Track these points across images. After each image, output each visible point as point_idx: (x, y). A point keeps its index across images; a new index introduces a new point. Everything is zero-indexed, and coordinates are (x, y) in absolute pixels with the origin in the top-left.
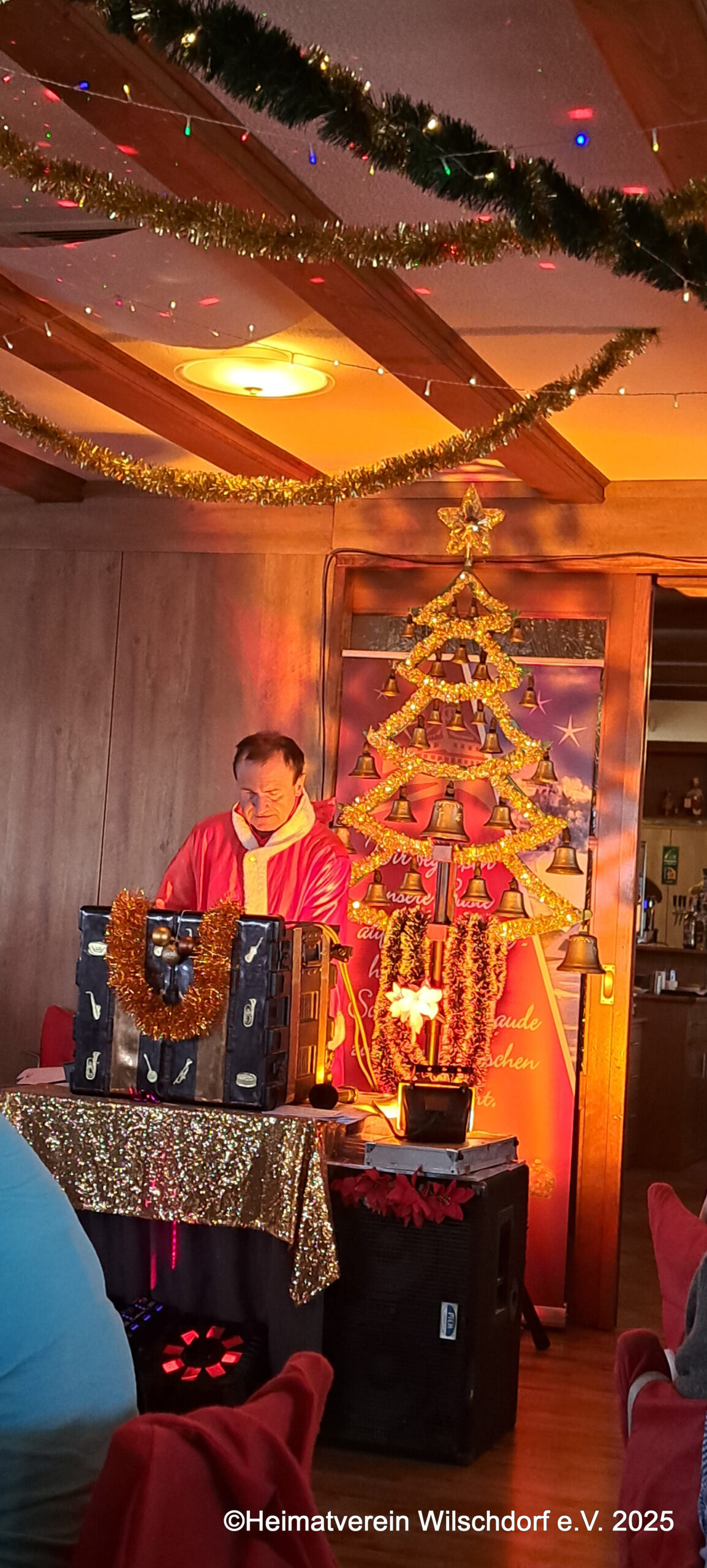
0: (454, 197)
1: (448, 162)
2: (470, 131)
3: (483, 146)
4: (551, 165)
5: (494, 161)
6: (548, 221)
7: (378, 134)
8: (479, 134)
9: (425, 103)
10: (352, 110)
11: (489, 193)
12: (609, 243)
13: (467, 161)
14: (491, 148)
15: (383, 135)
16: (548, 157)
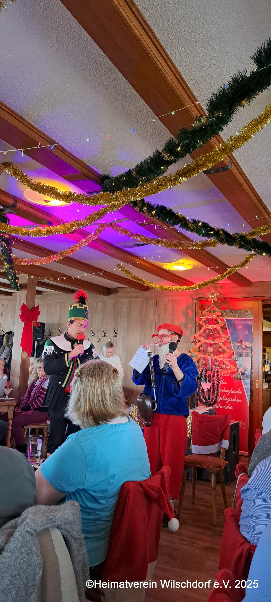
0: (205, 237)
1: (204, 230)
2: (208, 224)
3: (210, 227)
4: (224, 229)
5: (213, 229)
6: (224, 240)
7: (190, 227)
8: (209, 225)
9: (199, 220)
10: (185, 222)
11: (212, 235)
12: (236, 243)
13: (207, 230)
14: (212, 227)
15: (191, 227)
16: (223, 228)
